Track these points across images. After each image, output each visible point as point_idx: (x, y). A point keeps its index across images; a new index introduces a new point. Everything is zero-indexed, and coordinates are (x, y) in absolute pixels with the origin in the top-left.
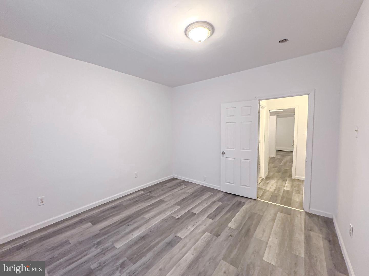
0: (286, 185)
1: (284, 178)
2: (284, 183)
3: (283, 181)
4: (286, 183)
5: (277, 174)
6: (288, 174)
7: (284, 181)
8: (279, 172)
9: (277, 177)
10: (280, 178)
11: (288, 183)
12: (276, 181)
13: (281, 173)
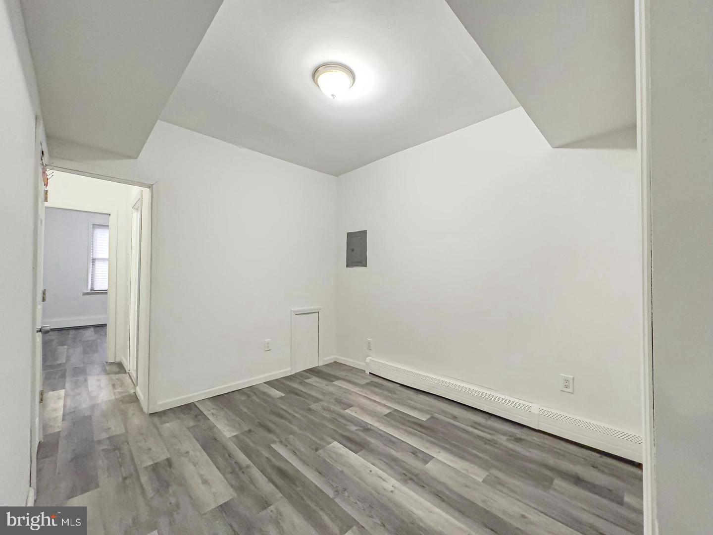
0: (61, 403)
1: (74, 424)
2: (69, 403)
3: (74, 412)
4: (65, 406)
5: (116, 427)
6: (63, 454)
7: (73, 410)
8: (116, 445)
9: (104, 415)
10: (90, 417)
11: (55, 410)
12: (99, 401)
13: (99, 442)
